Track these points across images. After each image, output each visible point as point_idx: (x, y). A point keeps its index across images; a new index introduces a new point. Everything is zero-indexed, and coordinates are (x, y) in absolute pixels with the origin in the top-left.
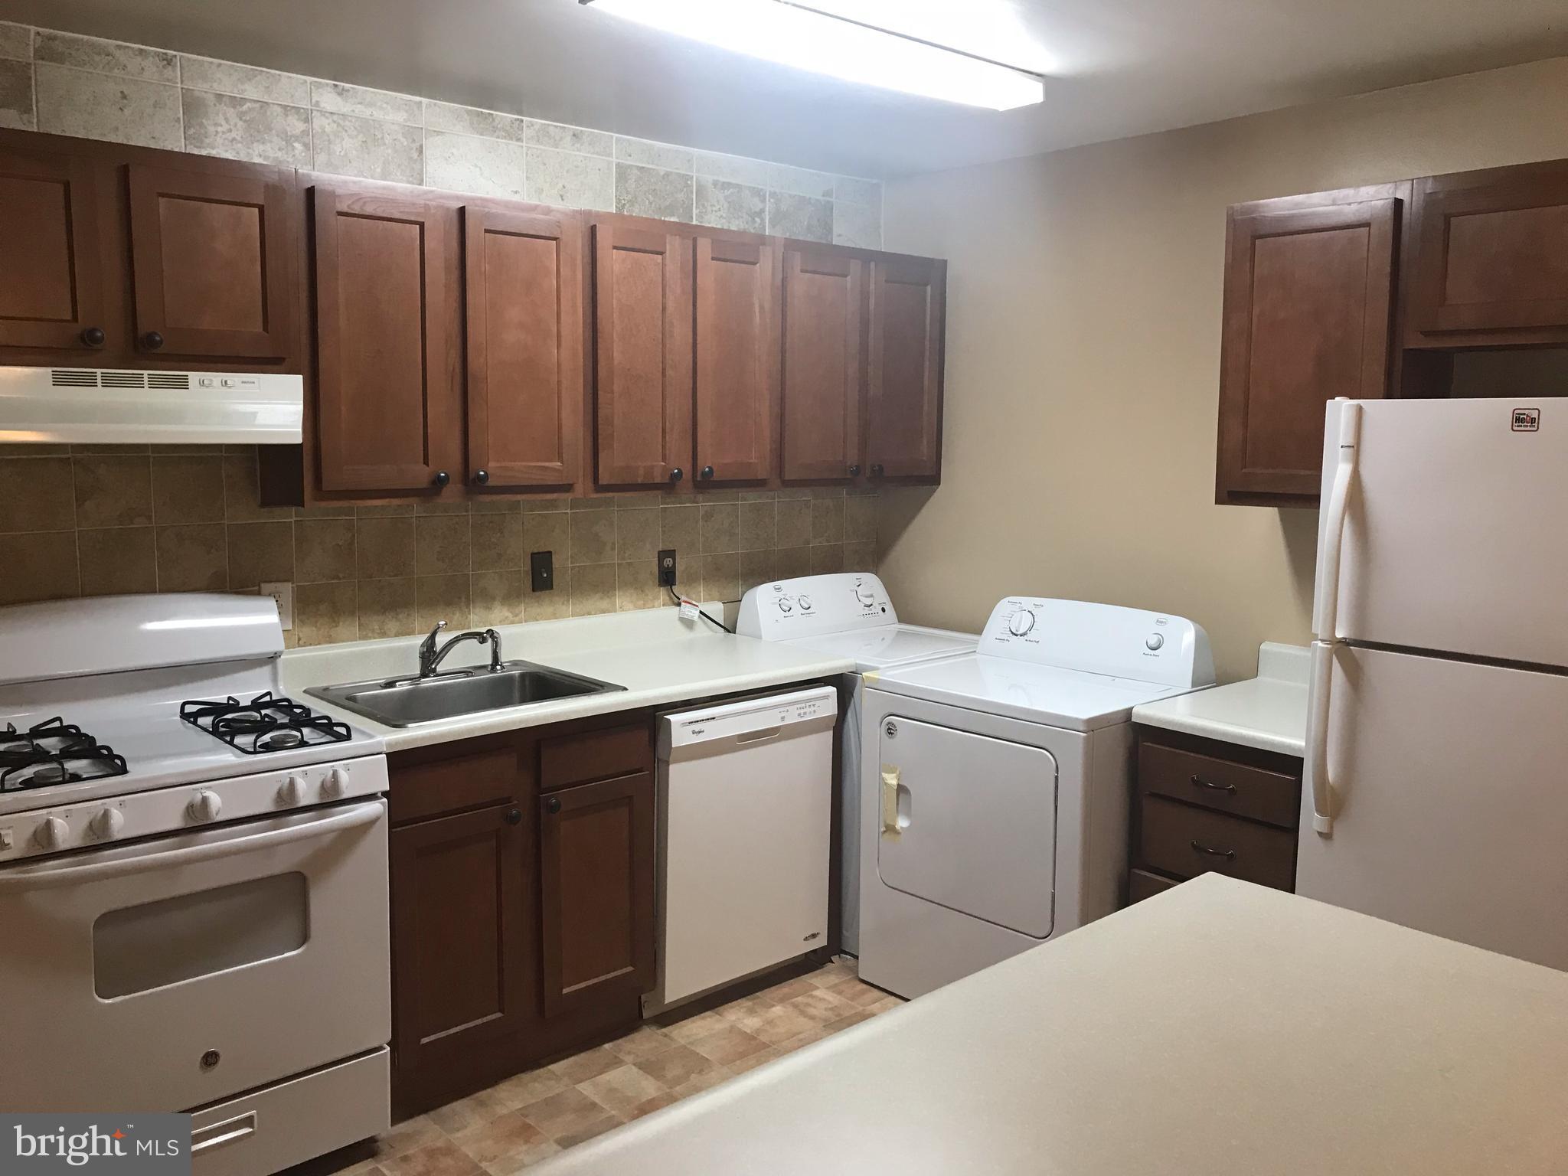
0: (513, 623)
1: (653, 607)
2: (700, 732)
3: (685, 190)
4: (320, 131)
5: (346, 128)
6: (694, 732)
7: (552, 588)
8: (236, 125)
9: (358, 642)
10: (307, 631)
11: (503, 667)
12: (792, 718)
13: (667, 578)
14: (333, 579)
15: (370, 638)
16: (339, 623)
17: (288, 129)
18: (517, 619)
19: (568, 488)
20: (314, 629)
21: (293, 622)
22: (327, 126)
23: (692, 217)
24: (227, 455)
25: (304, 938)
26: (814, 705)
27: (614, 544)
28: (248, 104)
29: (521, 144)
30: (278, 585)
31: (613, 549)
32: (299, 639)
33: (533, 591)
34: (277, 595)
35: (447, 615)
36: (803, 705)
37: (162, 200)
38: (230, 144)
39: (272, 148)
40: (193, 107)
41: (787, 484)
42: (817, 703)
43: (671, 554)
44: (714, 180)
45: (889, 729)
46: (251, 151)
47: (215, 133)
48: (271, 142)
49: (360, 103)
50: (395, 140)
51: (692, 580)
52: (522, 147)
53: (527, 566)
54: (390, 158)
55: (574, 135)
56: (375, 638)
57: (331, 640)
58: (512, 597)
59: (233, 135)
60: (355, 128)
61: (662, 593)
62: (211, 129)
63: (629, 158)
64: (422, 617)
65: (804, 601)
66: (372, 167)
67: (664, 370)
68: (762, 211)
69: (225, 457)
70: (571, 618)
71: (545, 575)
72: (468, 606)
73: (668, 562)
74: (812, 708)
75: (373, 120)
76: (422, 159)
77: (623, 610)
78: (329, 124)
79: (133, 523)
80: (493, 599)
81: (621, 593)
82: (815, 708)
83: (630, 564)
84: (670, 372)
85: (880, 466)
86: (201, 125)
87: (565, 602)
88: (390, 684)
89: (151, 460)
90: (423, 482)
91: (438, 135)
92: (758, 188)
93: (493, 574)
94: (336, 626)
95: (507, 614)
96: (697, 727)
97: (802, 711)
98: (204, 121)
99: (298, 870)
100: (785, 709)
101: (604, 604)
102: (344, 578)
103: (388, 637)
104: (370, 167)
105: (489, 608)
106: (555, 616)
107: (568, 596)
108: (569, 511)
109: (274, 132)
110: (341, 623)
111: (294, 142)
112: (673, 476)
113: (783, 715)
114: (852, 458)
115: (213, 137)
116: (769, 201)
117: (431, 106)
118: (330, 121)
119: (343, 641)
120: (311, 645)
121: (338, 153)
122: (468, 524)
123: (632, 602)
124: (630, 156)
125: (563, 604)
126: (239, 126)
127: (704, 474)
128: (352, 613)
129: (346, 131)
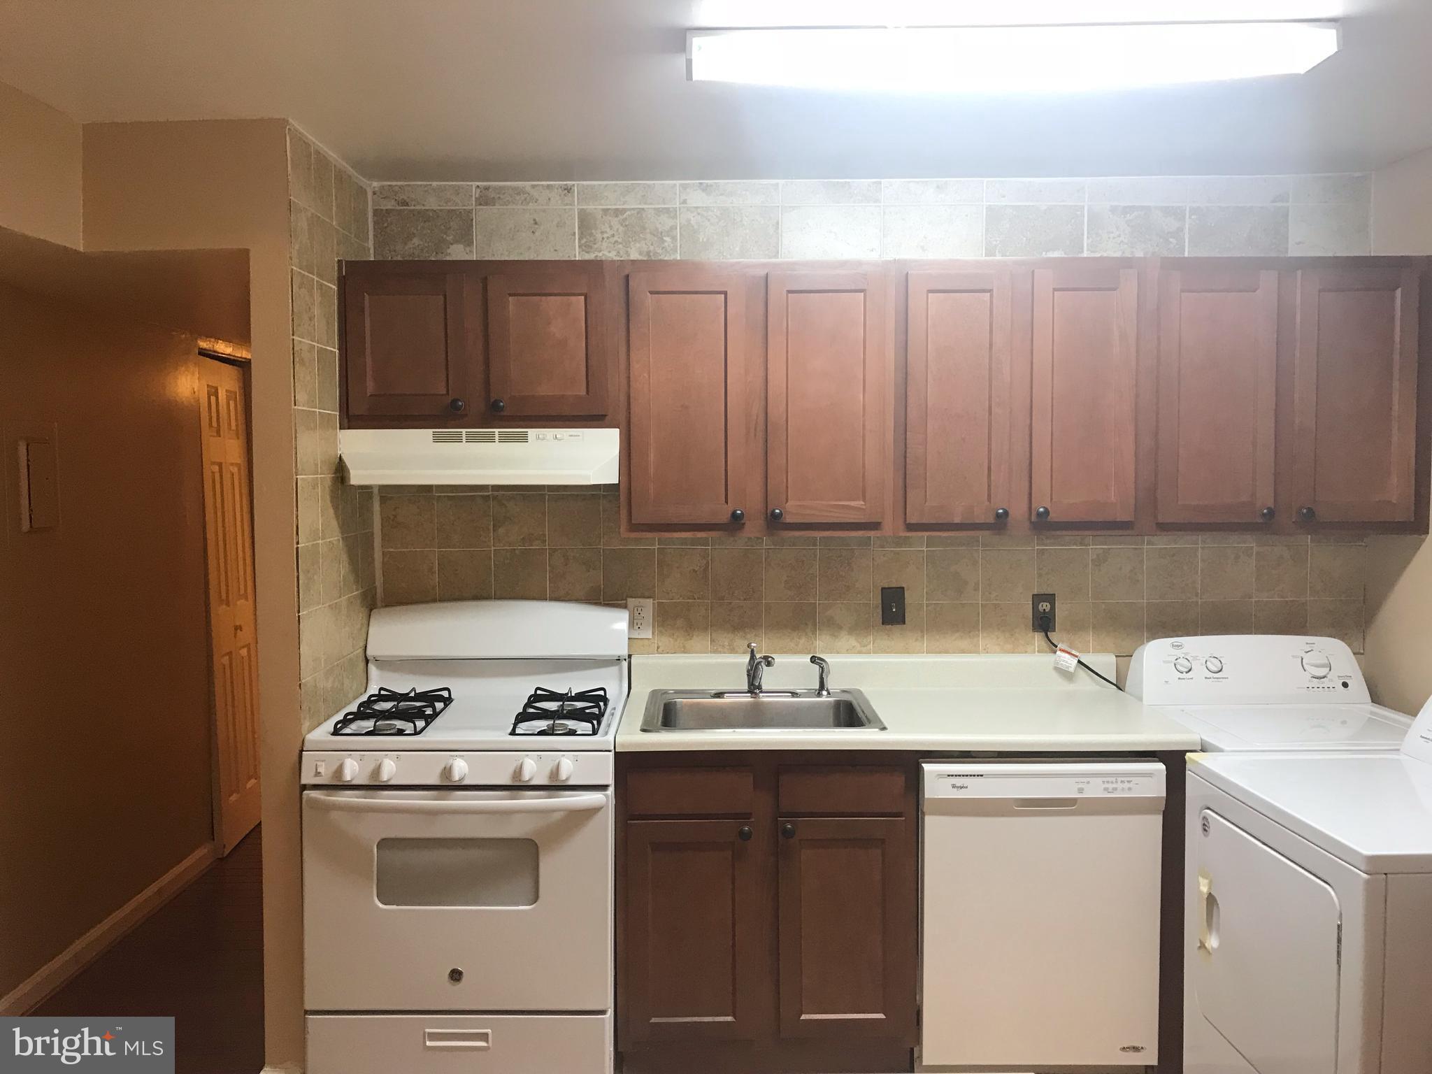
0: (860, 652)
1: (1026, 652)
2: (961, 788)
3: (1073, 221)
4: (686, 223)
5: (709, 218)
6: (954, 786)
7: (904, 623)
8: (618, 230)
9: (709, 655)
10: (665, 641)
11: (829, 693)
12: (1095, 790)
13: (1044, 623)
14: (689, 599)
15: (720, 652)
16: (692, 636)
17: (659, 226)
18: (864, 649)
19: (875, 526)
20: (671, 639)
21: (653, 633)
22: (692, 219)
23: (1082, 248)
24: (605, 493)
25: (536, 898)
26: (1128, 782)
27: (977, 584)
28: (628, 213)
29: (879, 204)
30: (641, 600)
31: (976, 589)
32: (658, 648)
33: (883, 624)
34: (640, 609)
35: (793, 639)
36: (1114, 779)
37: (511, 299)
38: (612, 245)
39: (646, 244)
40: (586, 223)
41: (1164, 528)
42: (1135, 780)
43: (1050, 598)
44: (1111, 206)
45: (1204, 825)
46: (629, 249)
47: (601, 239)
48: (645, 239)
49: (722, 194)
50: (753, 220)
51: (1077, 627)
52: (879, 206)
53: (877, 600)
54: (748, 237)
55: (938, 187)
56: (725, 653)
57: (685, 651)
58: (860, 627)
59: (616, 238)
60: (717, 216)
61: (1038, 638)
62: (599, 236)
63: (1003, 199)
64: (769, 638)
65: (1211, 662)
66: (731, 247)
67: (990, 407)
68: (1181, 229)
69: (603, 495)
70: (925, 654)
71: (894, 610)
72: (814, 632)
73: (1045, 606)
74: (1126, 785)
75: (733, 207)
76: (778, 233)
77: (987, 653)
78: (694, 217)
79: (532, 546)
80: (840, 628)
81: (985, 635)
82: (1130, 785)
83: (996, 606)
84: (995, 410)
85: (1309, 509)
86: (591, 235)
87: (919, 638)
88: (719, 695)
89: (547, 497)
90: (724, 518)
91: (794, 210)
92: (1173, 207)
93: (840, 605)
94: (691, 639)
95: (857, 645)
96: (959, 782)
97: (1110, 786)
98: (593, 231)
99: (530, 838)
100: (1085, 780)
101: (964, 643)
102: (698, 598)
103: (737, 653)
104: (729, 248)
105: (835, 636)
106: (906, 651)
107: (922, 632)
108: (925, 549)
109: (648, 231)
110: (694, 636)
111: (665, 236)
112: (998, 516)
113: (1081, 786)
114: (1265, 498)
115: (600, 243)
116: (1190, 217)
117: (787, 185)
118: (695, 213)
119: (696, 653)
120: (668, 653)
121: (701, 240)
122: (815, 556)
123: (999, 645)
124: (1004, 197)
125: (917, 640)
126: (620, 231)
127: (1039, 514)
128: (706, 629)
129: (709, 220)
